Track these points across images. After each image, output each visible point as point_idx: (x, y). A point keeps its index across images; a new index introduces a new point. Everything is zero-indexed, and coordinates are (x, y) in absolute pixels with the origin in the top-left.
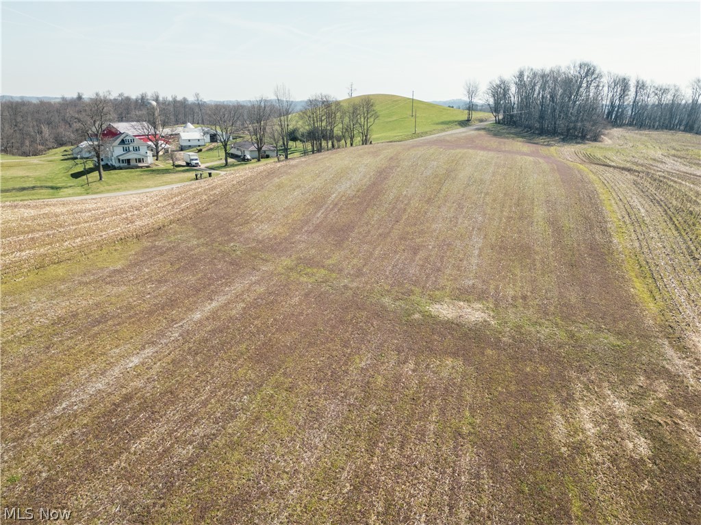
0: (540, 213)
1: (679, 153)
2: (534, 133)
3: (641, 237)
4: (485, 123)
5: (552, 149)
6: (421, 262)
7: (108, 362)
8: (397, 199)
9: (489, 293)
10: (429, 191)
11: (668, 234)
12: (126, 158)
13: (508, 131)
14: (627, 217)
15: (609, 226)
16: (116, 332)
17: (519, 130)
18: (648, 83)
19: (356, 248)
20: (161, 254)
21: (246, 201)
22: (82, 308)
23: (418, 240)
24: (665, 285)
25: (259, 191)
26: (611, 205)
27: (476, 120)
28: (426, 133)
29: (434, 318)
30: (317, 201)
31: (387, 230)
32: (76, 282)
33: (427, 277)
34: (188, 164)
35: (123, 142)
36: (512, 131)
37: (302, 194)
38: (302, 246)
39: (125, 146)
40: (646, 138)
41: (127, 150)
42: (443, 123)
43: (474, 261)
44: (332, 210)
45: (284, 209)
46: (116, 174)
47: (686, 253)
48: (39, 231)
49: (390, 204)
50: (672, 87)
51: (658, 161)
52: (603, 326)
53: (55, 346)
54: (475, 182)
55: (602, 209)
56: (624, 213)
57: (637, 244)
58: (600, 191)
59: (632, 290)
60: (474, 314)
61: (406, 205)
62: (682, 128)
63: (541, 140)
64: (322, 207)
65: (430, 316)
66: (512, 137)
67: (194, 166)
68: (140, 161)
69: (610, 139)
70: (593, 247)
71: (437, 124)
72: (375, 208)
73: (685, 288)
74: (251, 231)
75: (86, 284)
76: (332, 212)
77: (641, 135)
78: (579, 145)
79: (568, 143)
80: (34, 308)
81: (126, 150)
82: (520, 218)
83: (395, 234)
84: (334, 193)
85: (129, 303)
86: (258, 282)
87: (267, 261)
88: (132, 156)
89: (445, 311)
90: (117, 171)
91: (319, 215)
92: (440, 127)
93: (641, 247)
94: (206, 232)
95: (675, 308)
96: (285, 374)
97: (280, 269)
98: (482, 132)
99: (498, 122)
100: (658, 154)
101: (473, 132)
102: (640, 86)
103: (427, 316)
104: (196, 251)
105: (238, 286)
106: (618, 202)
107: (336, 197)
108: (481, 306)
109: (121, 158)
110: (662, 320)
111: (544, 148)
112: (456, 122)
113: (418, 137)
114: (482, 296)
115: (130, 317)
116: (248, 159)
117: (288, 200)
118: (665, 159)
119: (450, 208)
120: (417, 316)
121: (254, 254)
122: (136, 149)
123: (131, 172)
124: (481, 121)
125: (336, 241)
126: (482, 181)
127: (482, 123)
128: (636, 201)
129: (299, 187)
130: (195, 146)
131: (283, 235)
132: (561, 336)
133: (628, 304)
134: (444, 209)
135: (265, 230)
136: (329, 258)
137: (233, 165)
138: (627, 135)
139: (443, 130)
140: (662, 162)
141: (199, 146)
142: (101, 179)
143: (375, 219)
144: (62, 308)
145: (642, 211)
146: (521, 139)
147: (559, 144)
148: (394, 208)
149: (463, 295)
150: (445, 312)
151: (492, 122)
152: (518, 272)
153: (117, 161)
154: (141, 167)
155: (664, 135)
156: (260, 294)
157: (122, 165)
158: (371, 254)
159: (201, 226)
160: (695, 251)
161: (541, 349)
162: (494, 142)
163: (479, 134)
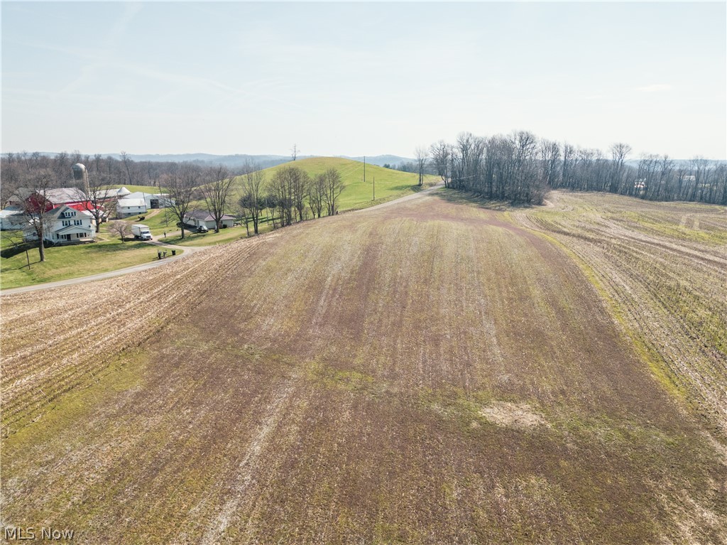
0: (536, 292)
1: (614, 215)
2: (484, 197)
3: (638, 317)
4: (436, 188)
5: (506, 213)
6: (448, 356)
7: (195, 527)
8: (394, 279)
9: (528, 390)
10: (422, 270)
11: (660, 312)
12: (66, 233)
13: (459, 196)
14: (617, 296)
15: (604, 305)
16: (182, 481)
17: (469, 194)
18: (575, 148)
19: (376, 342)
20: (177, 365)
21: (239, 290)
22: (127, 452)
23: (434, 329)
24: (678, 369)
25: (249, 277)
26: (597, 282)
27: (427, 184)
28: (384, 199)
29: (493, 425)
30: (315, 286)
31: (398, 318)
32: (103, 415)
33: (461, 374)
34: (137, 238)
35: (63, 216)
36: (463, 196)
37: (296, 278)
38: (320, 343)
39: (65, 220)
40: (582, 201)
41: (68, 225)
42: (397, 188)
43: (497, 351)
44: (333, 296)
45: (284, 297)
46: (57, 252)
47: (683, 332)
48: (24, 346)
49: (389, 287)
50: (595, 152)
51: (602, 226)
52: (648, 422)
53: (126, 511)
54: (462, 259)
55: (592, 287)
56: (612, 290)
57: (637, 325)
58: (581, 266)
59: (652, 375)
60: (528, 417)
61: (405, 287)
62: (608, 188)
63: (492, 204)
64: (321, 293)
65: (487, 423)
66: (466, 202)
67: (145, 240)
68: (81, 235)
69: (552, 202)
70: (600, 330)
71: (392, 189)
72: (376, 292)
73: (696, 371)
74: (258, 327)
75: (116, 416)
76: (334, 299)
77: (575, 197)
78: (528, 210)
79: (517, 207)
80: (74, 458)
81: (66, 224)
82: (520, 299)
83: (408, 323)
84: (328, 276)
85: (175, 439)
86: (296, 395)
87: (293, 365)
88: (73, 231)
89: (498, 415)
90: (57, 248)
91: (322, 303)
92: (395, 192)
93: (640, 326)
94: (211, 332)
95: (697, 394)
96: (385, 517)
97: (311, 376)
98: (436, 198)
99: (448, 186)
100: (597, 216)
101: (428, 198)
102: (569, 151)
103: (485, 424)
104: (212, 359)
105: (279, 402)
106: (602, 278)
107: (332, 280)
108: (528, 406)
109: (61, 233)
110: (693, 409)
111: (499, 214)
112: (409, 186)
113: (378, 204)
114: (524, 395)
115: (186, 458)
116: (205, 231)
117: (284, 286)
118: (607, 223)
119: (449, 289)
120: (474, 424)
121: (275, 357)
122: (78, 223)
123: (74, 249)
124: (431, 185)
125: (351, 334)
126: (470, 259)
127: (432, 188)
128: (618, 278)
129: (289, 270)
130: (135, 214)
131: (295, 330)
132: (618, 437)
133: (656, 393)
134: (444, 291)
135: (272, 325)
136: (355, 356)
137: (190, 238)
138: (563, 197)
139: (399, 196)
140: (606, 227)
141: (140, 213)
142: (42, 260)
143: (381, 305)
144: (105, 456)
145: (627, 288)
146: (474, 204)
147: (510, 209)
148: (395, 292)
149: (506, 393)
150: (499, 417)
151: (441, 186)
152: (542, 361)
153: (56, 237)
154: (84, 242)
155: (595, 197)
156: (306, 411)
157: (61, 240)
158: (395, 349)
159: (202, 324)
160: (689, 330)
161: (608, 455)
162: (451, 208)
163: (434, 200)
